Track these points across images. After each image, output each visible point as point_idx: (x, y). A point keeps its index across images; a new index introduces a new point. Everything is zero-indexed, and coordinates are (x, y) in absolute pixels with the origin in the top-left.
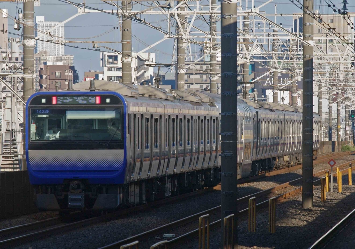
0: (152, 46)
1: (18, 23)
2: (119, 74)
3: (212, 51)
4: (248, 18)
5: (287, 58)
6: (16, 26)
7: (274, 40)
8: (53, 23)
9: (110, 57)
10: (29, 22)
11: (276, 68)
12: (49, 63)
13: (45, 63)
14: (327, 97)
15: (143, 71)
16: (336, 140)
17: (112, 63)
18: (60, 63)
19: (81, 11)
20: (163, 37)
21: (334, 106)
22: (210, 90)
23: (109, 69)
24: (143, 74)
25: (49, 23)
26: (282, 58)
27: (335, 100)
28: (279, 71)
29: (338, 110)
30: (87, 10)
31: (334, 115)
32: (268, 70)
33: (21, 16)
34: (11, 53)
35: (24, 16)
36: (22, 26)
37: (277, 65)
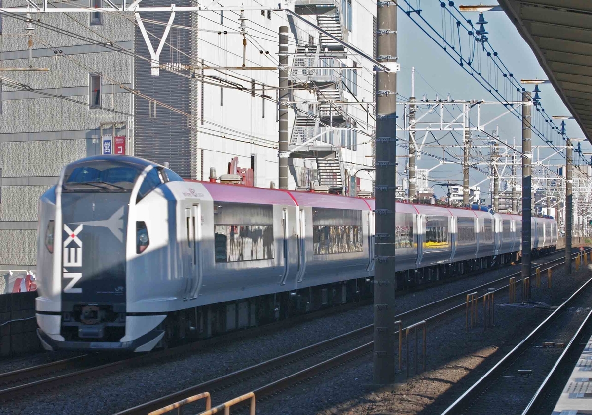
0: (480, 183)
1: (406, 169)
2: (462, 198)
3: (514, 186)
4: (534, 168)
5: (556, 190)
6: (405, 171)
7: (548, 180)
8: (422, 170)
9: (454, 189)
10: (413, 169)
11: (550, 195)
12: (420, 192)
13: (418, 192)
14: (577, 212)
15: (472, 197)
16: (581, 236)
17: (455, 192)
18: (427, 192)
19: (441, 163)
20: (486, 178)
21: (581, 217)
22: (512, 207)
23: (454, 196)
24: (473, 198)
25: (420, 170)
26: (553, 190)
27: (581, 214)
28: (551, 197)
29: (583, 219)
30: (445, 162)
31: (581, 222)
32: (545, 196)
33: (408, 166)
34: (402, 186)
35: (410, 165)
36: (408, 171)
37: (550, 194)
